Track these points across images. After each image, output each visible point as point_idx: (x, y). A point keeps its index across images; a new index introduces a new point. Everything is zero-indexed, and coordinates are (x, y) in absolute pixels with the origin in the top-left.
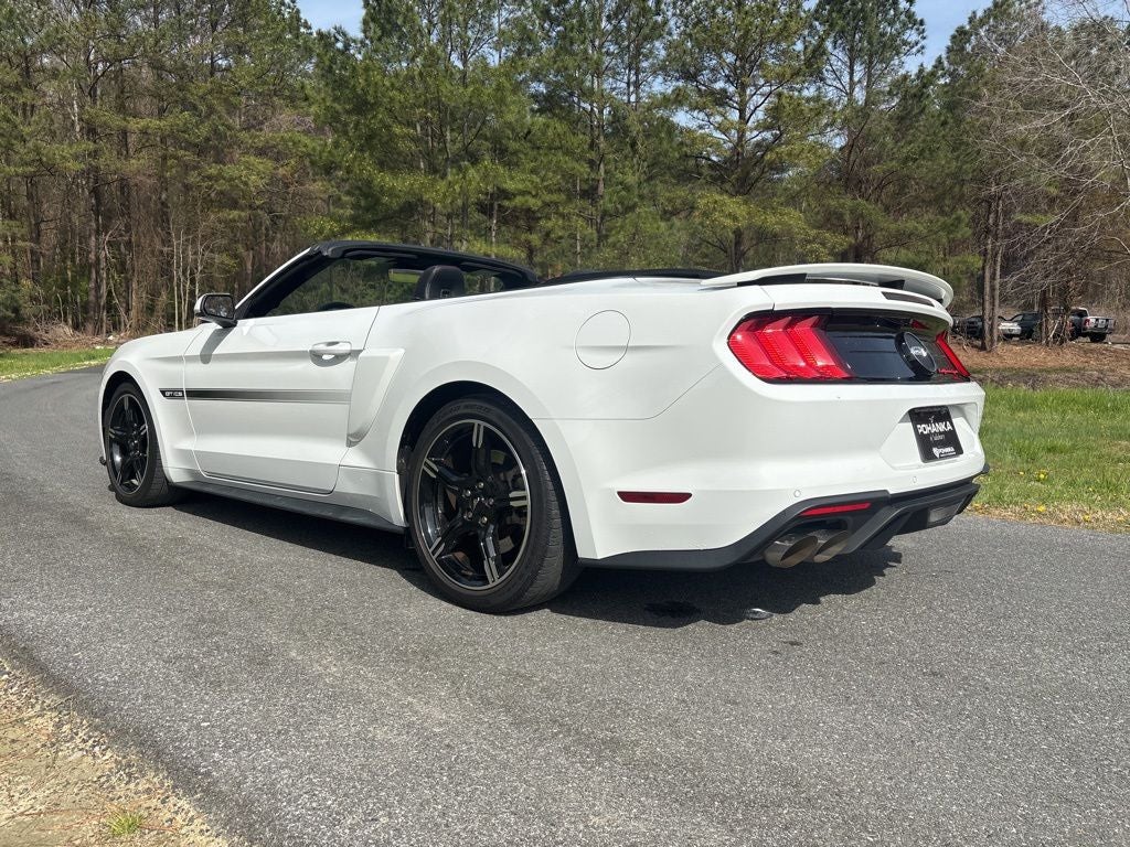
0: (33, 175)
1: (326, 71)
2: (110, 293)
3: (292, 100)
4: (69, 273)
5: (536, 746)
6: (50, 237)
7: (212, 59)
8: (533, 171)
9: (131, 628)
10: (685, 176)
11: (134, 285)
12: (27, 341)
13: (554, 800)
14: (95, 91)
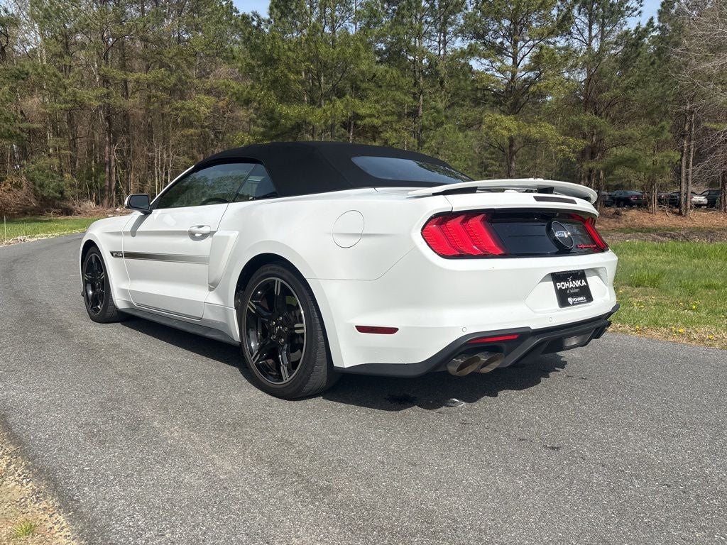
0: (71, 109)
1: (246, 41)
2: (117, 181)
3: (227, 58)
4: (93, 169)
5: (278, 490)
6: (82, 147)
7: (179, 34)
8: (377, 102)
9: (67, 404)
10: (477, 102)
11: (132, 176)
12: (68, 212)
13: (276, 526)
14: (107, 56)
